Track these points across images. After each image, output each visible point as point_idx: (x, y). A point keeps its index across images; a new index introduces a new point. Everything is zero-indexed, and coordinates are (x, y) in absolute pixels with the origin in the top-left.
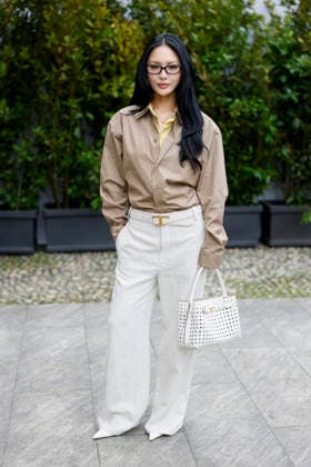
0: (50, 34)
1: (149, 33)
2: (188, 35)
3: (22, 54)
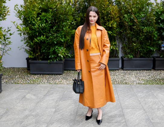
1: (120, 8)
2: (131, 9)
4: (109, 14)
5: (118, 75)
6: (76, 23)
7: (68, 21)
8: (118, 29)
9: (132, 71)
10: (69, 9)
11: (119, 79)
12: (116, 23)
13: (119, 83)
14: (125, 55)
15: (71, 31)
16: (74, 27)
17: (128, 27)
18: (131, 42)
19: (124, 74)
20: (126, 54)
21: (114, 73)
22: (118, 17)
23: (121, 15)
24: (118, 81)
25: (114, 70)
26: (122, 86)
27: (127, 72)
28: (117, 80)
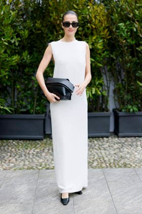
0: (53, 13)
1: (110, 11)
2: (133, 11)
3: (37, 24)
4: (88, 22)
5: (108, 149)
6: (18, 41)
7: (2, 39)
8: (106, 53)
9: (137, 138)
10: (4, 12)
11: (109, 157)
12: (101, 41)
13: (110, 164)
14: (122, 106)
15: (10, 59)
16: (15, 49)
17: (126, 48)
18: (134, 78)
19: (120, 145)
20: (123, 104)
21: (100, 143)
22: (107, 27)
23: (111, 24)
24: (109, 160)
25: (99, 137)
26: (117, 171)
27: (126, 141)
28: (106, 159)
